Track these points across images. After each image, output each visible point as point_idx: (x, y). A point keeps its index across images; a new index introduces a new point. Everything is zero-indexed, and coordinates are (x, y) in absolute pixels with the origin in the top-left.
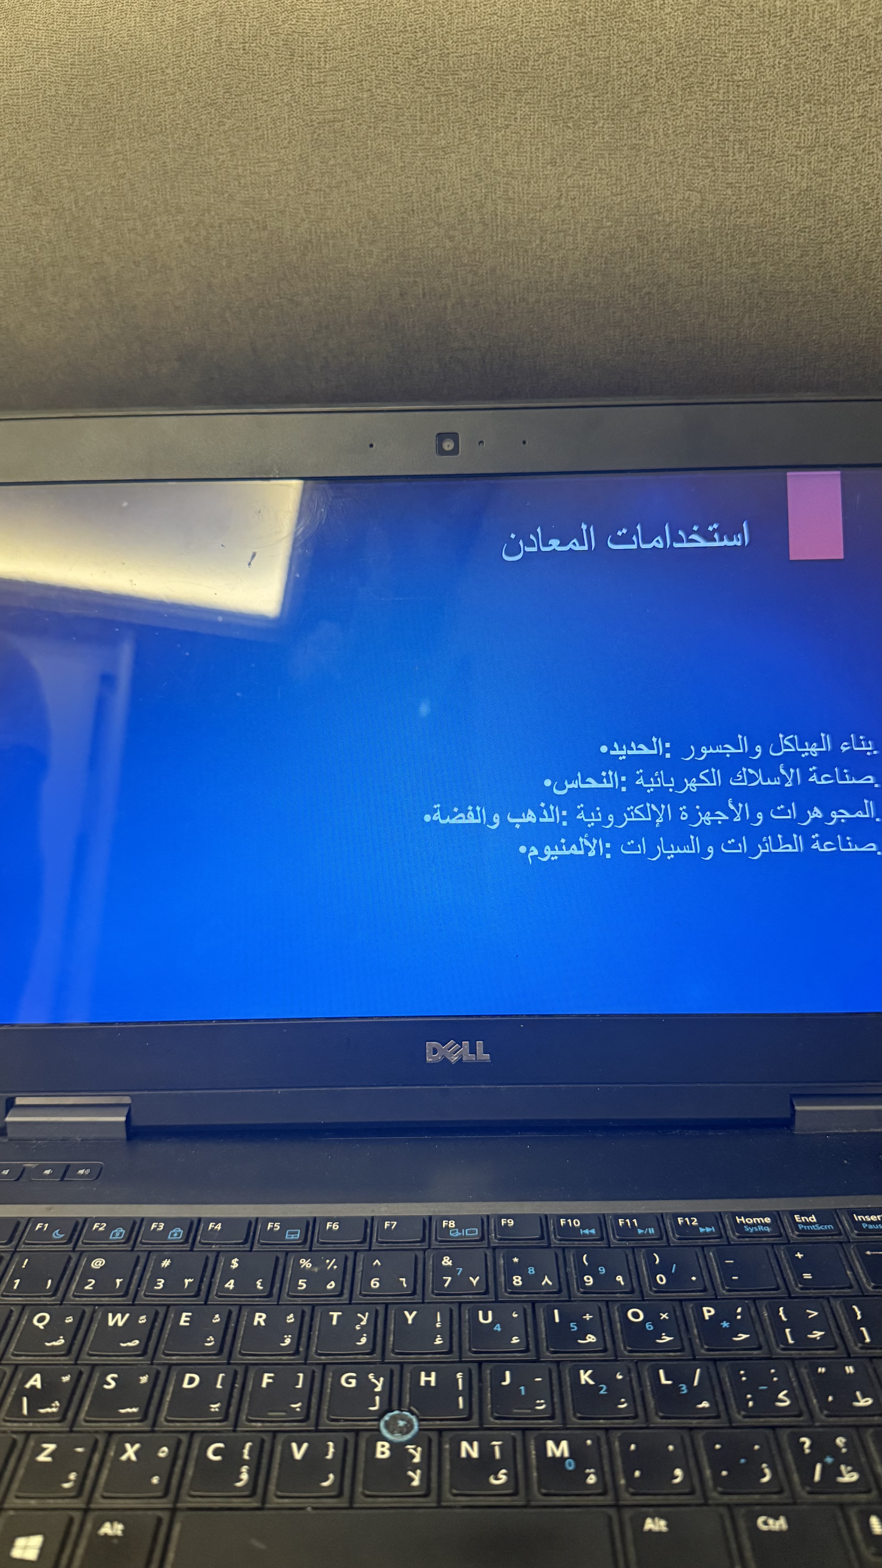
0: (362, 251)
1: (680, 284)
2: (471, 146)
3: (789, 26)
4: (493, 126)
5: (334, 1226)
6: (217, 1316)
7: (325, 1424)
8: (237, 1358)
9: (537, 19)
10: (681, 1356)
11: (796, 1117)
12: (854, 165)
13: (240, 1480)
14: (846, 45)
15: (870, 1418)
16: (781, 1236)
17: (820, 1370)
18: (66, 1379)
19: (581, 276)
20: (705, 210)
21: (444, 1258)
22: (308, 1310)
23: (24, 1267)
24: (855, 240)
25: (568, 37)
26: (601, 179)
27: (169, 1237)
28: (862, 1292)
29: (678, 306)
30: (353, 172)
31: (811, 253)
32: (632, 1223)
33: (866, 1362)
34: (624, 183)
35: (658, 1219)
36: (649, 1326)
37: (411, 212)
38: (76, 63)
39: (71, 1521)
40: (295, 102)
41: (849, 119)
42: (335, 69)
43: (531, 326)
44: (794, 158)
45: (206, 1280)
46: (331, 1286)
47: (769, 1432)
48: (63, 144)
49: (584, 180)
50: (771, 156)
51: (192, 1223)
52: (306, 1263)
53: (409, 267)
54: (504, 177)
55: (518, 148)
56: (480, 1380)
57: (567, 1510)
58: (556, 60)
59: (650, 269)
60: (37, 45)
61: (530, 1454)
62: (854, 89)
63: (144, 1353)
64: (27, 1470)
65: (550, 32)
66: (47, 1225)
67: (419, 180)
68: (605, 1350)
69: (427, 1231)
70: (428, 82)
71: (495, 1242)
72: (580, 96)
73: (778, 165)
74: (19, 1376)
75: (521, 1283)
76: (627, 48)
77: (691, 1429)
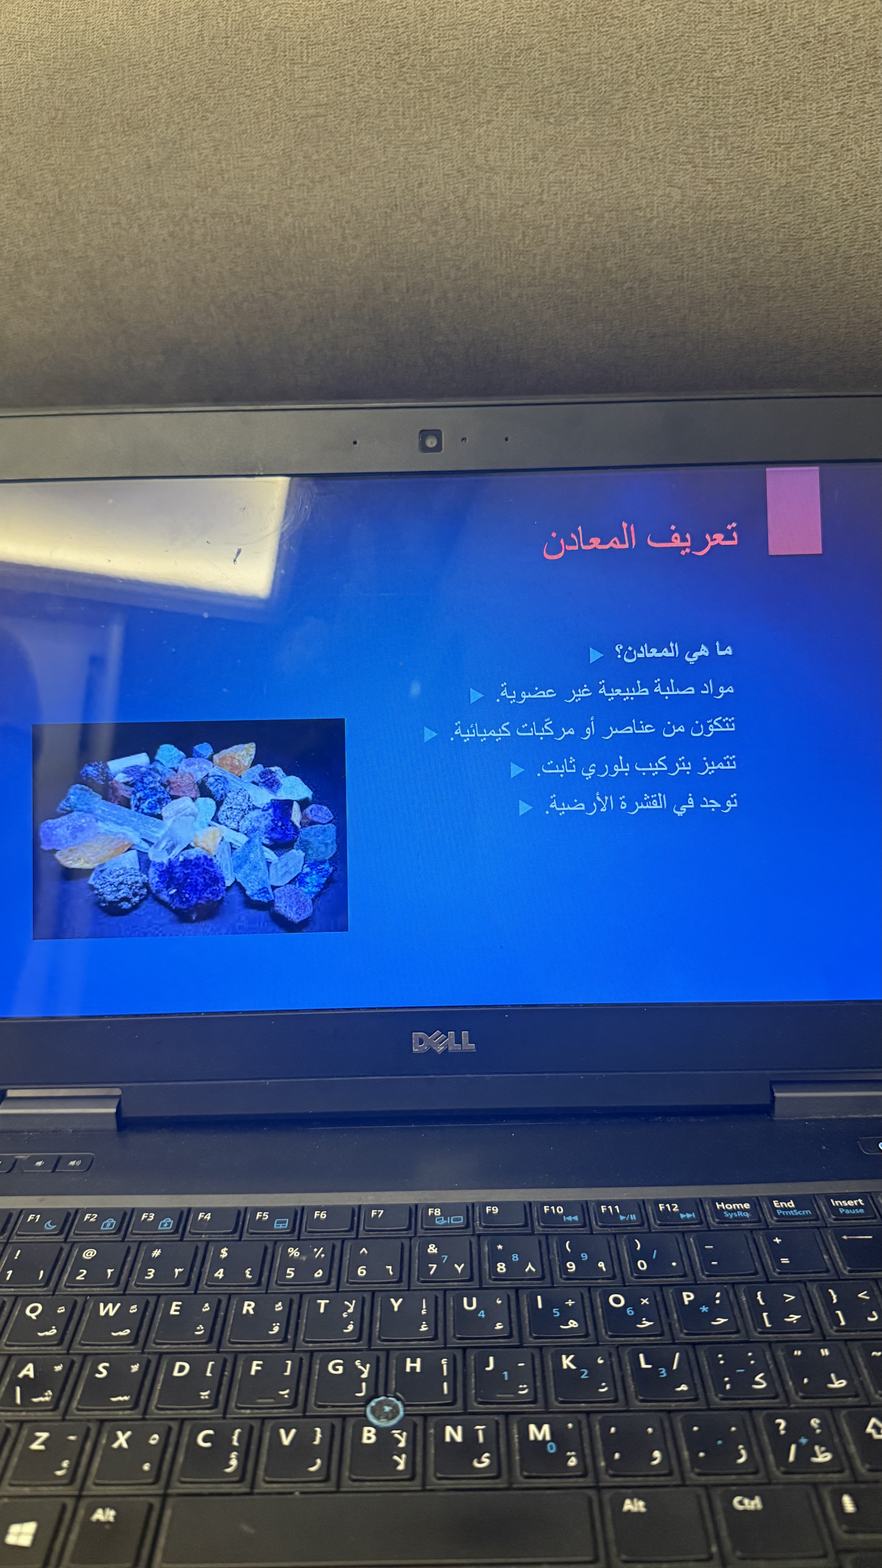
0: (346, 245)
1: (661, 279)
2: (453, 142)
3: (768, 23)
4: (475, 122)
5: (322, 1214)
6: (207, 1305)
7: (313, 1410)
8: (227, 1346)
9: (518, 14)
10: (661, 1340)
11: (776, 1104)
12: (833, 161)
13: (230, 1466)
14: (824, 42)
15: (845, 1400)
16: (759, 1221)
17: (796, 1353)
18: (58, 1368)
19: (563, 270)
20: (685, 206)
21: (430, 1246)
22: (296, 1298)
23: (16, 1258)
24: (834, 236)
25: (548, 32)
26: (583, 174)
27: (159, 1228)
28: (838, 1276)
29: (659, 301)
30: (336, 167)
31: (791, 249)
32: (614, 1210)
33: (841, 1345)
34: (606, 180)
35: (639, 1206)
36: (630, 1312)
37: (394, 208)
38: (59, 56)
39: (64, 1508)
40: (278, 97)
41: (828, 116)
42: (316, 64)
43: (514, 321)
44: (773, 154)
45: (196, 1270)
46: (319, 1274)
47: (745, 1414)
48: (46, 137)
49: (566, 175)
50: (750, 152)
51: (182, 1213)
52: (294, 1252)
53: (392, 262)
54: (486, 172)
55: (500, 144)
56: (465, 1365)
57: (548, 1492)
58: (537, 56)
59: (631, 263)
60: (20, 39)
61: (513, 1438)
62: (833, 85)
63: (135, 1342)
64: (21, 1458)
65: (532, 28)
66: (38, 1216)
67: (402, 175)
68: (587, 1335)
69: (413, 1219)
70: (410, 77)
71: (480, 1230)
72: (562, 92)
73: (757, 161)
74: (12, 1366)
75: (505, 1270)
76: (608, 44)
77: (669, 1412)
